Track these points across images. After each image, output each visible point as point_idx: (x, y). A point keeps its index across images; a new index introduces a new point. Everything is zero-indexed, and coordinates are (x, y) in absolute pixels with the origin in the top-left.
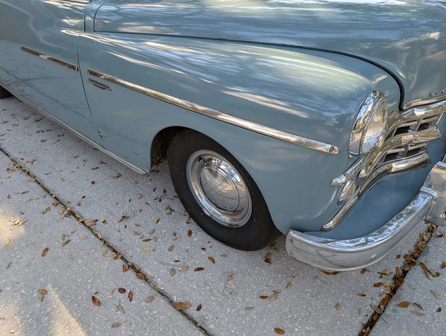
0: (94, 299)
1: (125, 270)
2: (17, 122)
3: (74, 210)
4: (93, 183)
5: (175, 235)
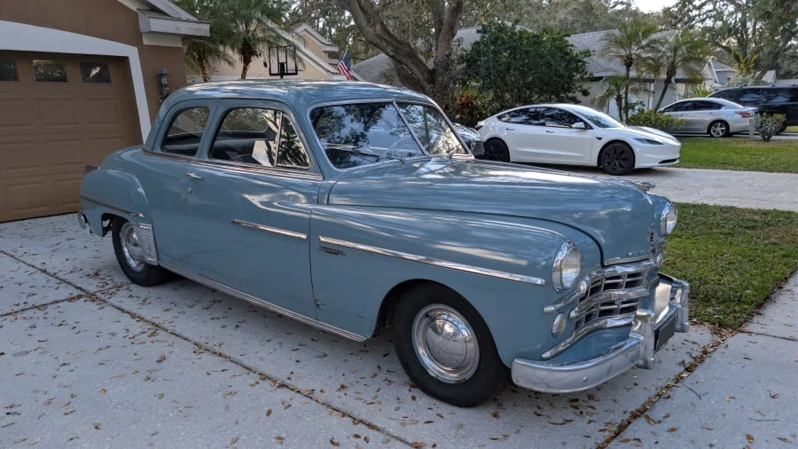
0: (332, 442)
1: (354, 424)
2: (181, 310)
3: (285, 383)
4: (297, 361)
5: (398, 399)
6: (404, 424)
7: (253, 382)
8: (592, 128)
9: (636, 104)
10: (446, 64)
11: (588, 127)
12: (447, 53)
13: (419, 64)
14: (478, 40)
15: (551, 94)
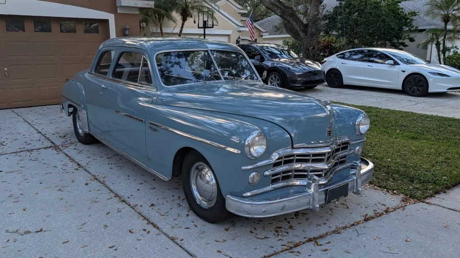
0: (130, 231)
1: (148, 224)
2: (95, 158)
3: (125, 200)
4: (138, 190)
5: (179, 215)
6: (173, 228)
7: (109, 197)
8: (398, 64)
9: (452, 47)
10: (315, 21)
11: (396, 63)
12: (316, 13)
13: (298, 20)
14: (338, 5)
15: (386, 40)
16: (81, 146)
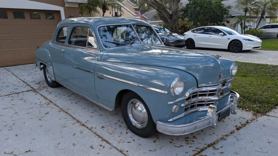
0: (91, 147)
1: (102, 141)
2: (61, 96)
3: (84, 124)
4: (91, 117)
5: (121, 133)
6: (119, 142)
7: (73, 123)
8: (226, 35)
9: (249, 26)
10: (176, 12)
11: (225, 34)
12: (176, 8)
13: (166, 12)
14: (189, 3)
15: (214, 23)
16: (50, 89)
